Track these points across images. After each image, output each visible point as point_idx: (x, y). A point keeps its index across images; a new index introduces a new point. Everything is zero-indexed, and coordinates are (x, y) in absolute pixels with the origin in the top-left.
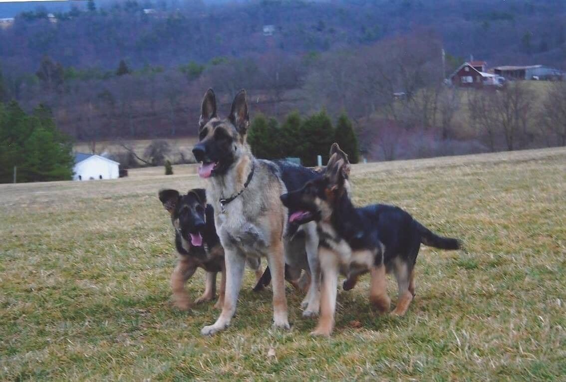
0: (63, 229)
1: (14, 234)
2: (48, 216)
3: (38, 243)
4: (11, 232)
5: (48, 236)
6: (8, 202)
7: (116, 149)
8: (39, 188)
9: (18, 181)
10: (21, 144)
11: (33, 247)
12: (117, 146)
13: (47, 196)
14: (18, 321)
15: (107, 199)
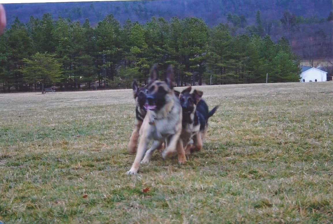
0: (297, 109)
1: (269, 111)
2: (288, 102)
3: (283, 117)
4: (268, 110)
5: (290, 113)
6: (264, 93)
7: (325, 64)
8: (280, 86)
9: (268, 82)
10: (270, 60)
11: (281, 119)
12: (327, 62)
13: (285, 91)
14: (274, 161)
15: (321, 93)
